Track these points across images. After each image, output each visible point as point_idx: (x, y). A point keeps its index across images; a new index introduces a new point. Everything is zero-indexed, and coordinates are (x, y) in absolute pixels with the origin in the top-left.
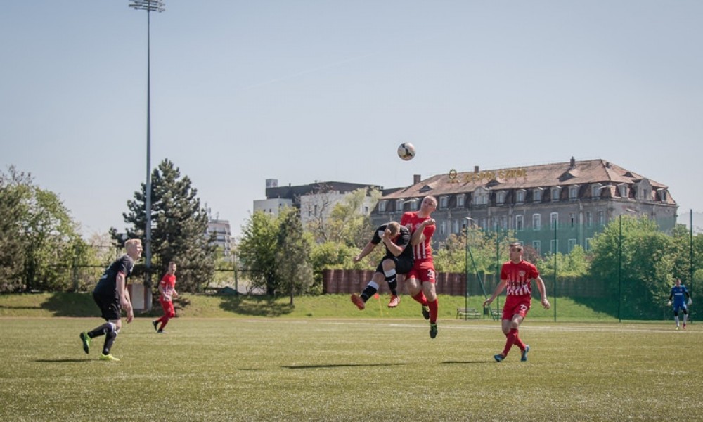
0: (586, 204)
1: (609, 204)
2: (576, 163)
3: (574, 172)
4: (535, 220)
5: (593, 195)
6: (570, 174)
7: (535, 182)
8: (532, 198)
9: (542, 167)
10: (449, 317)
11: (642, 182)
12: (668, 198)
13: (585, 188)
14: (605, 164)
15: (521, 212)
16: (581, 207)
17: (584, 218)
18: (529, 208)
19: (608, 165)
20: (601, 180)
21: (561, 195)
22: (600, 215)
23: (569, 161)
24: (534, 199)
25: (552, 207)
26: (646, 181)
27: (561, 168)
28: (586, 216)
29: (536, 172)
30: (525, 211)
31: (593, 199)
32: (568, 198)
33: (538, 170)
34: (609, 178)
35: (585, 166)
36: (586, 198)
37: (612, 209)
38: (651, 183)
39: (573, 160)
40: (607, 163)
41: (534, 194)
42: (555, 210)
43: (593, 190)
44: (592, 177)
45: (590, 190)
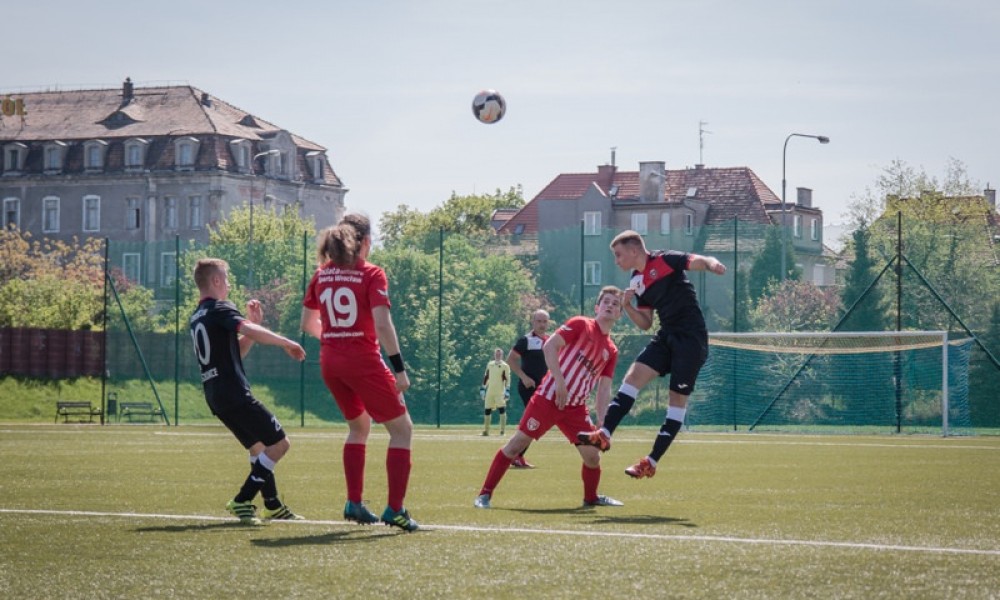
0: (163, 181)
1: (214, 182)
2: (135, 92)
3: (133, 111)
4: (48, 211)
5: (177, 162)
6: (124, 115)
7: (45, 127)
8: (42, 165)
9: (57, 96)
10: (37, 418)
11: (278, 136)
12: (326, 172)
13: (159, 146)
14: (200, 97)
15: (15, 192)
16: (153, 187)
17: (158, 208)
18: (34, 184)
19: (205, 100)
20: (195, 132)
21: (106, 160)
22: (192, 204)
23: (122, 87)
24: (46, 166)
25: (86, 183)
26: (285, 135)
27: (100, 100)
28: (162, 205)
29: (44, 106)
30: (24, 190)
31: (179, 169)
32: (123, 165)
33: (50, 102)
34: (213, 126)
35: (155, 98)
36: (163, 166)
37: (219, 193)
38: (296, 141)
39: (128, 86)
40: (205, 96)
41: (46, 155)
42: (92, 190)
43: (178, 150)
44: (173, 123)
45: (172, 151)
